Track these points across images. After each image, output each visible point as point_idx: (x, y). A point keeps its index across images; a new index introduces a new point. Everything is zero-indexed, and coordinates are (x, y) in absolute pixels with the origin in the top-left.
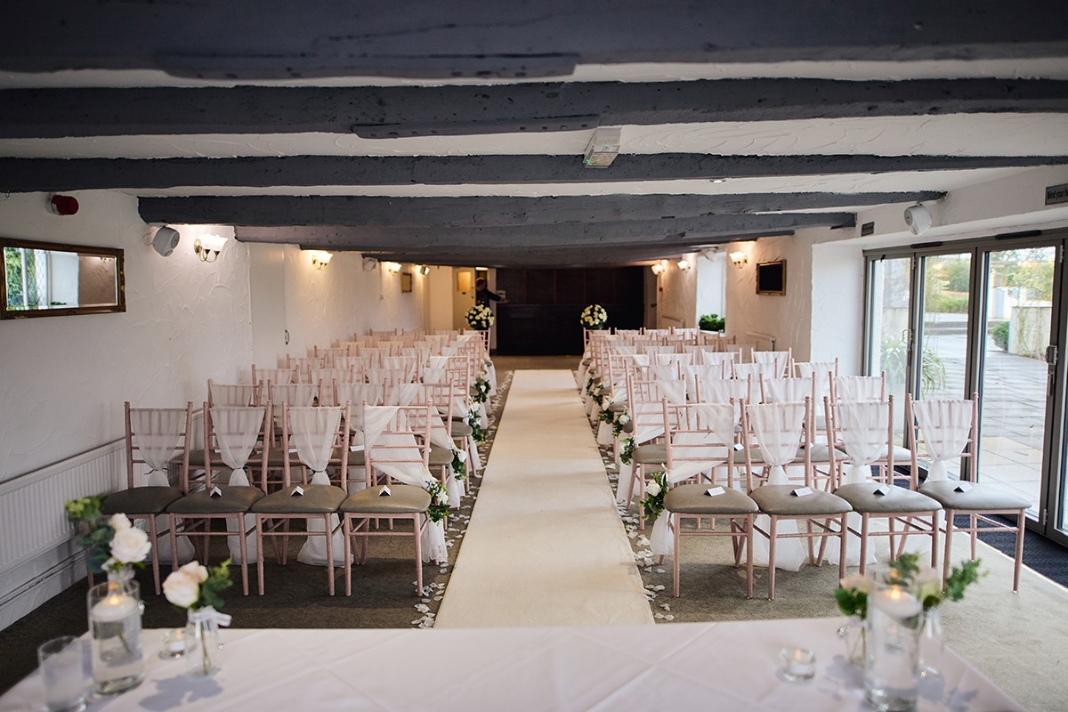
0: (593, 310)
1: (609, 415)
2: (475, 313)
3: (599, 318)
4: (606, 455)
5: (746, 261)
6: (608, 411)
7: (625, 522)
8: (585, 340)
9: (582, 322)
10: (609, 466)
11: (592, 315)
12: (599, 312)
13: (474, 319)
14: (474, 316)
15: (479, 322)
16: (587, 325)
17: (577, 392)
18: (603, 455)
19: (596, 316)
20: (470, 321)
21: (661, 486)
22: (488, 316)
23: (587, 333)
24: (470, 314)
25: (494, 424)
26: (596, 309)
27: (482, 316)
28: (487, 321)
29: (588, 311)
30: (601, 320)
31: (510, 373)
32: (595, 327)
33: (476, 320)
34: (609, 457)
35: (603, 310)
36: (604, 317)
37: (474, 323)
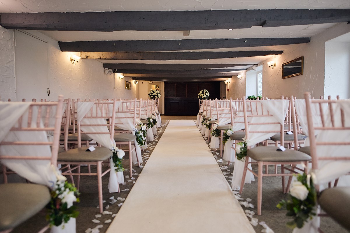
0: (203, 92)
1: (217, 132)
2: (152, 92)
3: (206, 95)
4: (216, 154)
5: (275, 66)
6: (217, 130)
7: (243, 206)
8: (200, 104)
9: (198, 97)
10: (219, 161)
11: (203, 93)
12: (206, 92)
13: (152, 95)
14: (152, 94)
15: (154, 96)
16: (201, 98)
17: (197, 127)
18: (214, 154)
19: (205, 94)
20: (150, 96)
21: (308, 188)
22: (158, 94)
23: (201, 101)
24: (150, 93)
25: (157, 139)
26: (205, 91)
27: (156, 94)
28: (158, 96)
29: (201, 92)
30: (207, 96)
31: (168, 120)
32: (204, 99)
33: (153, 96)
34: (218, 155)
35: (208, 92)
36: (208, 94)
37: (152, 97)
